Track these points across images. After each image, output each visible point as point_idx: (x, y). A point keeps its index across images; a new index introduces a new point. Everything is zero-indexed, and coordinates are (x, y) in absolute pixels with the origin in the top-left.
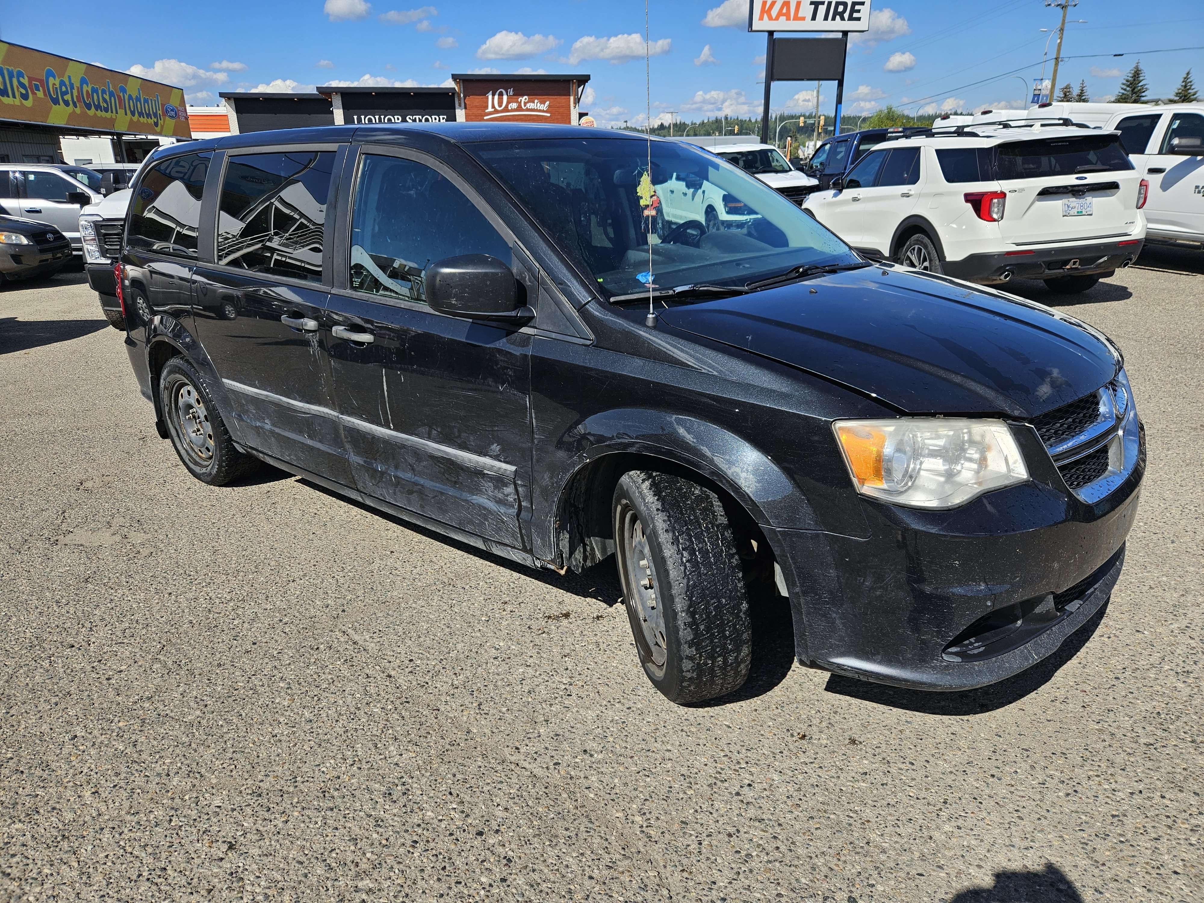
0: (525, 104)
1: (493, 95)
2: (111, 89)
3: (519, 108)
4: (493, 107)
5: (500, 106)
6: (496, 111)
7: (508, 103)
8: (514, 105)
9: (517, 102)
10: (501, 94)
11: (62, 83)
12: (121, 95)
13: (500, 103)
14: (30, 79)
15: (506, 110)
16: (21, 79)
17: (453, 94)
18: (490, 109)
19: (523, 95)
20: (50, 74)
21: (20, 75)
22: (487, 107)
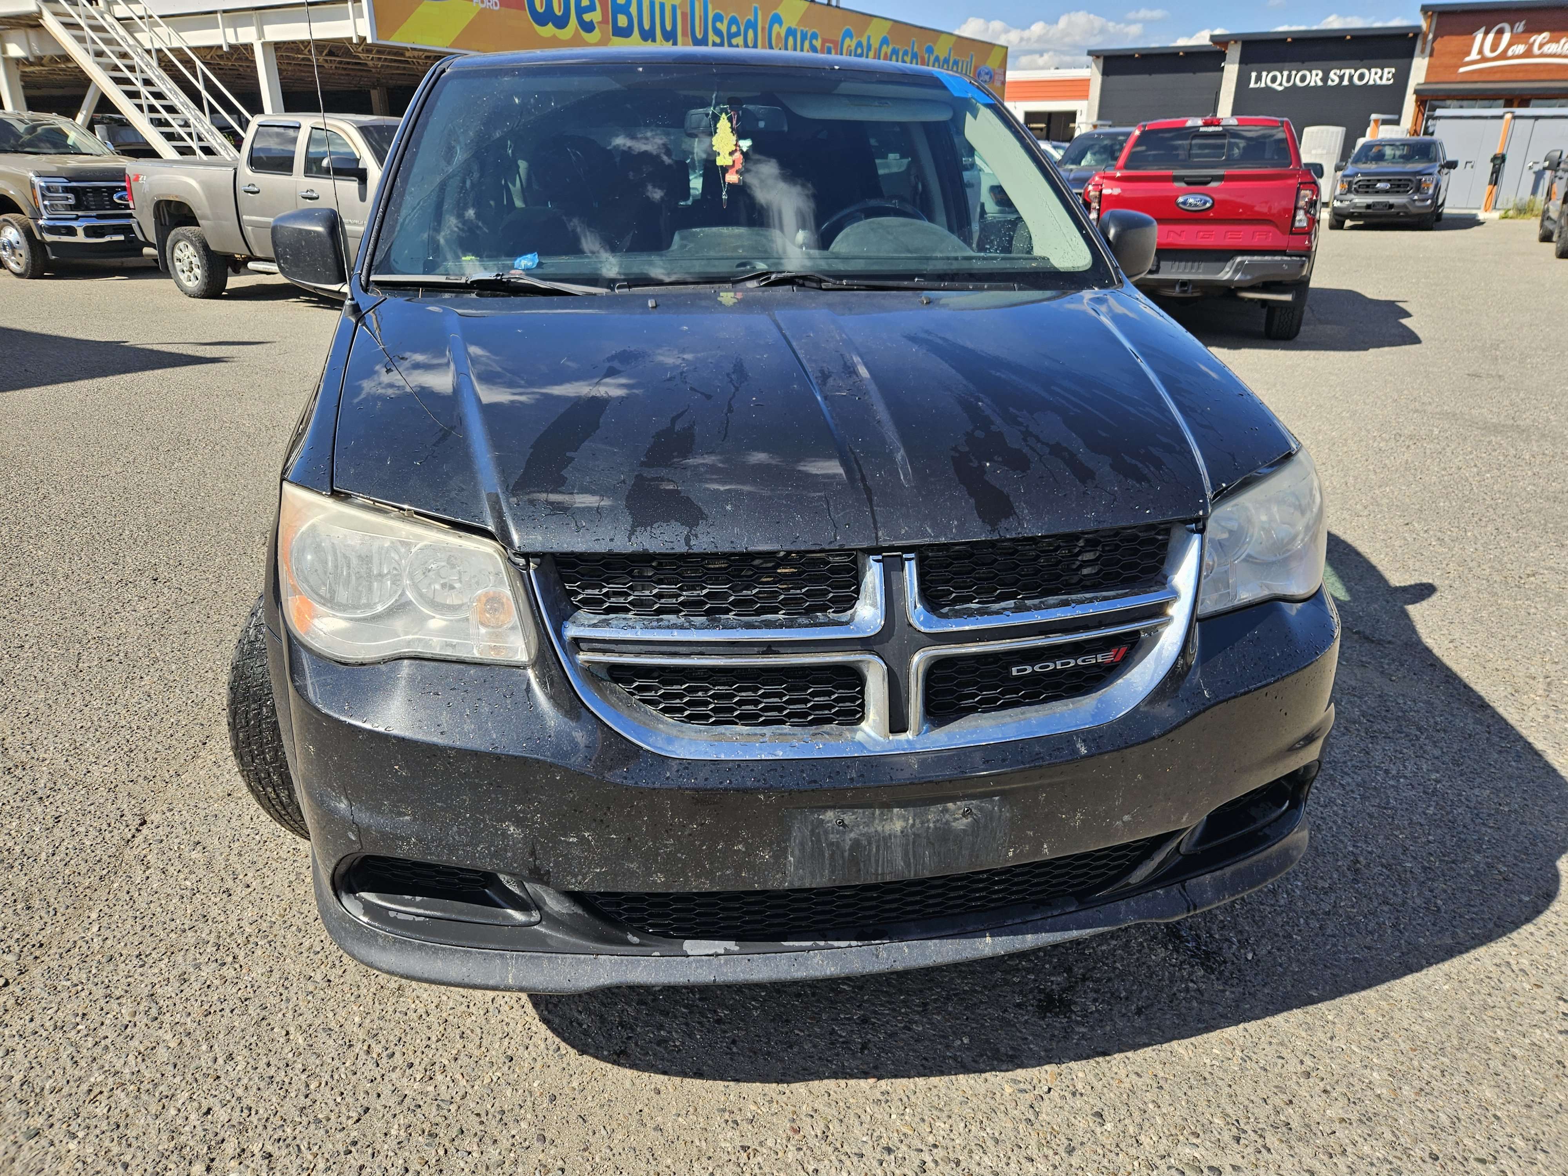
0: (1541, 46)
1: (1487, 33)
2: (916, 49)
3: (1528, 54)
4: (1481, 52)
5: (1493, 50)
6: (1484, 59)
7: (1510, 45)
8: (1520, 49)
9: (1526, 43)
10: (1501, 32)
11: (859, 44)
12: (926, 56)
13: (1494, 48)
14: (824, 41)
15: (1503, 56)
16: (814, 42)
17: (1416, 36)
18: (1474, 55)
19: (1540, 31)
20: (848, 34)
21: (814, 36)
22: (1468, 53)
